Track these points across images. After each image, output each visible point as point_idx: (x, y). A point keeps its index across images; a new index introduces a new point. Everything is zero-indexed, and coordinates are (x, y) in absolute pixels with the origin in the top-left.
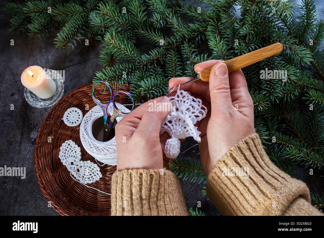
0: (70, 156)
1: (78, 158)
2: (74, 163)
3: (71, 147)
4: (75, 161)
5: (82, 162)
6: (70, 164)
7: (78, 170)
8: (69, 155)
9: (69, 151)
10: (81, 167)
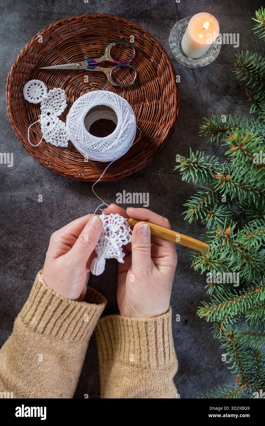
0: (52, 105)
1: (58, 113)
2: (51, 115)
3: (60, 97)
4: (53, 114)
5: (58, 118)
6: (47, 113)
7: (48, 124)
8: (53, 103)
9: (55, 100)
10: (54, 123)
